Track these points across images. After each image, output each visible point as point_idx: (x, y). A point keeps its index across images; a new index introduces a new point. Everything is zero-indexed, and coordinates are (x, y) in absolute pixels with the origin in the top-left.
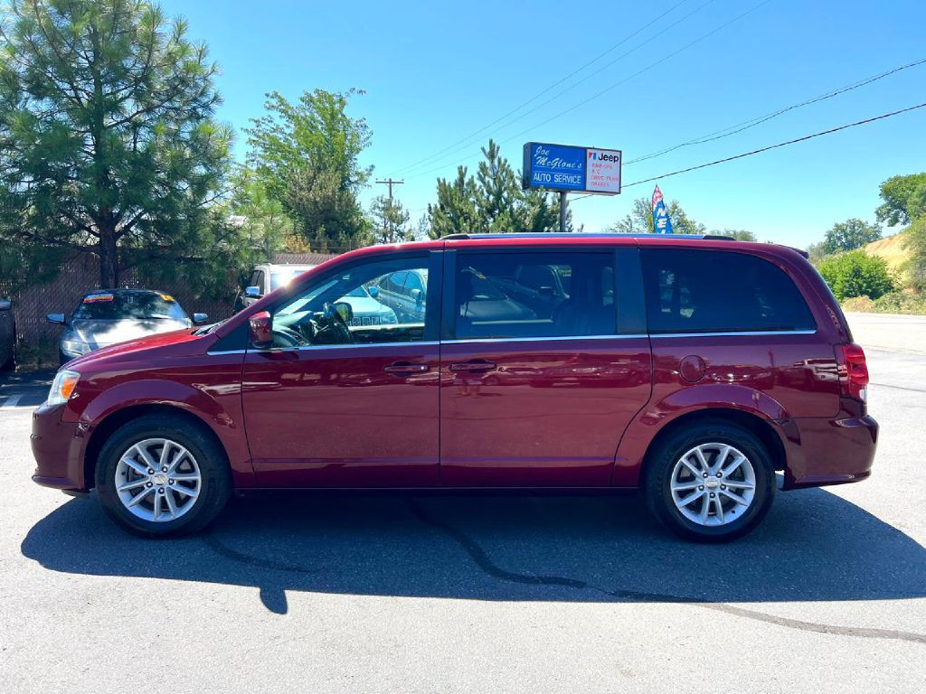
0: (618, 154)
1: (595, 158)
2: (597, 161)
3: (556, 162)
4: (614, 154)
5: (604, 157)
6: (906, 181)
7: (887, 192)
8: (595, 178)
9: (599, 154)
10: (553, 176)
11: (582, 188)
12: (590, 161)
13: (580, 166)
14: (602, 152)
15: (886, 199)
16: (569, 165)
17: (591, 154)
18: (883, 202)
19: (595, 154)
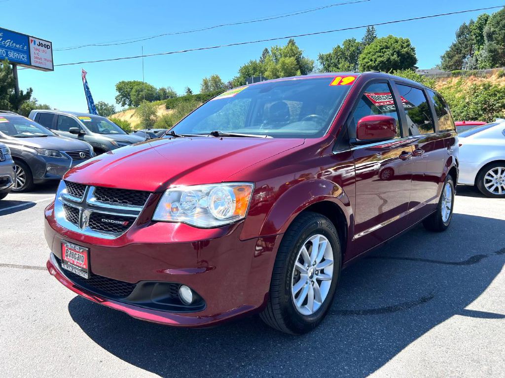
0: (49, 44)
1: (35, 44)
2: (36, 46)
3: (8, 43)
4: (47, 44)
5: (40, 45)
6: (127, 84)
7: (119, 89)
8: (37, 58)
9: (37, 42)
10: (7, 52)
11: (28, 64)
12: (32, 45)
13: (25, 48)
14: (40, 41)
15: (120, 92)
16: (18, 46)
17: (32, 41)
18: (118, 93)
19: (35, 42)
